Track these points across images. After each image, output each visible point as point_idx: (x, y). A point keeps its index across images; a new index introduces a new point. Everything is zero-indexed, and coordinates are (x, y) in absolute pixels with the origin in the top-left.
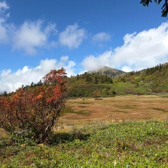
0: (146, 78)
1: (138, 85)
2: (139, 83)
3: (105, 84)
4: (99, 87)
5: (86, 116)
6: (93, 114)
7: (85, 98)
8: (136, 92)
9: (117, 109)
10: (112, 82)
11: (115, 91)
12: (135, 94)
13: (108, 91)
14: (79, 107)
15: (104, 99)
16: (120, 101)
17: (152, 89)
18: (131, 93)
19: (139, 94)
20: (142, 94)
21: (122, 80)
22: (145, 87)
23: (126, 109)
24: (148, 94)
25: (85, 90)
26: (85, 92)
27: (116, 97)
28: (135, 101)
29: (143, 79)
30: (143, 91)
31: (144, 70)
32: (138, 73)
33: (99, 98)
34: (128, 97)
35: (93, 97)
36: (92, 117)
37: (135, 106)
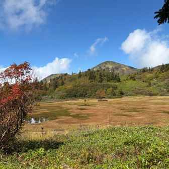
0: (161, 75)
1: (150, 85)
2: (152, 82)
3: (111, 83)
4: (104, 86)
5: (82, 120)
6: (90, 118)
7: (87, 99)
8: (148, 92)
9: (121, 112)
10: (119, 81)
11: (123, 91)
12: (147, 95)
13: (115, 91)
14: (78, 109)
15: (109, 100)
16: (127, 103)
17: (167, 89)
18: (141, 94)
19: (151, 95)
20: (155, 95)
21: (131, 78)
22: (159, 86)
23: (131, 113)
24: (161, 95)
25: (87, 90)
26: (87, 92)
27: (123, 98)
28: (145, 102)
29: (157, 77)
30: (156, 91)
31: (159, 66)
32: (151, 70)
33: (103, 99)
34: (138, 98)
35: (97, 98)
36: (89, 122)
37: (142, 108)
